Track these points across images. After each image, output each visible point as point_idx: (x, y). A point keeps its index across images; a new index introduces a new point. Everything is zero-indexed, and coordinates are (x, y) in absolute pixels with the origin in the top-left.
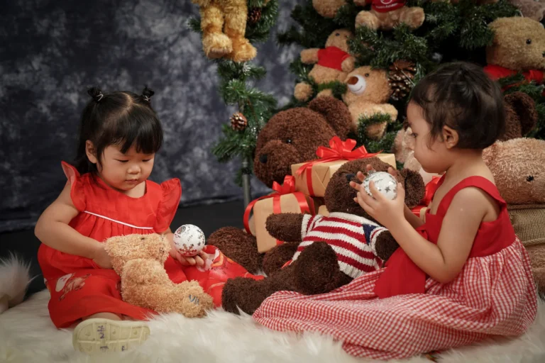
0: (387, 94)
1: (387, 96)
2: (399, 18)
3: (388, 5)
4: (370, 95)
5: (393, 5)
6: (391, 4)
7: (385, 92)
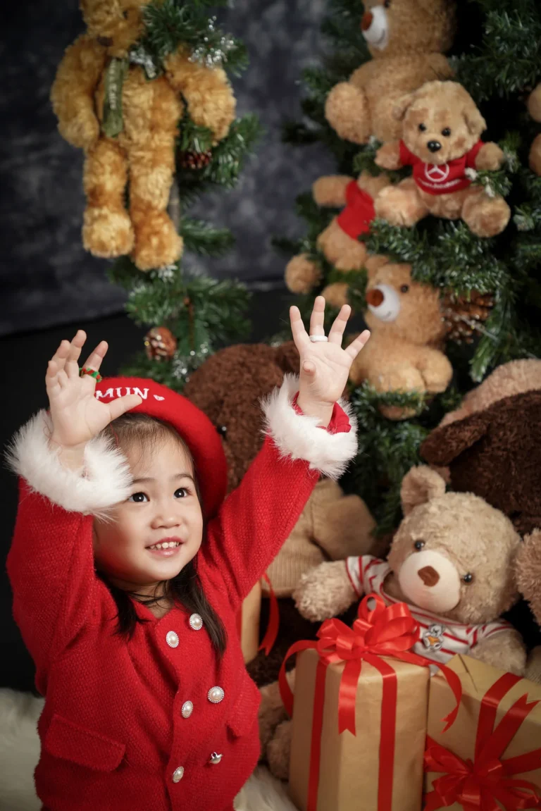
0: (438, 330)
1: (439, 335)
2: (461, 208)
3: (438, 183)
4: (404, 330)
5: (448, 185)
6: (444, 183)
7: (436, 330)
